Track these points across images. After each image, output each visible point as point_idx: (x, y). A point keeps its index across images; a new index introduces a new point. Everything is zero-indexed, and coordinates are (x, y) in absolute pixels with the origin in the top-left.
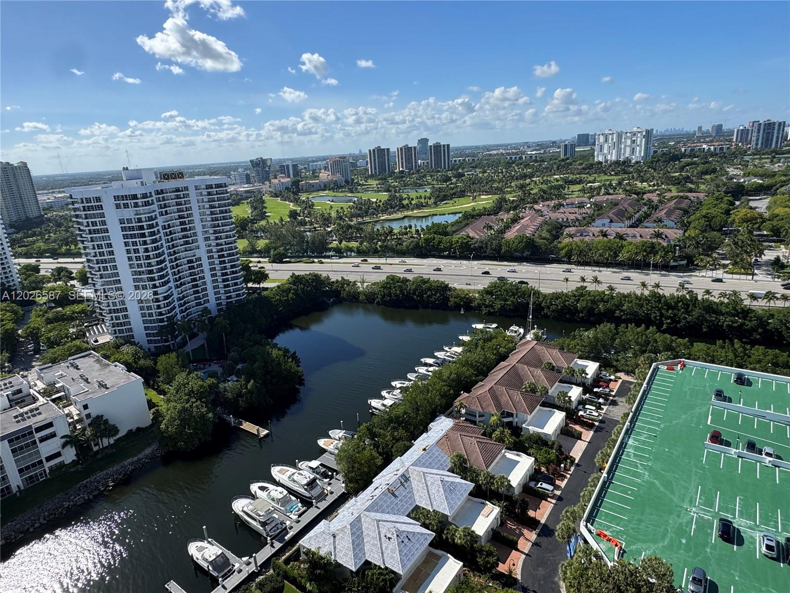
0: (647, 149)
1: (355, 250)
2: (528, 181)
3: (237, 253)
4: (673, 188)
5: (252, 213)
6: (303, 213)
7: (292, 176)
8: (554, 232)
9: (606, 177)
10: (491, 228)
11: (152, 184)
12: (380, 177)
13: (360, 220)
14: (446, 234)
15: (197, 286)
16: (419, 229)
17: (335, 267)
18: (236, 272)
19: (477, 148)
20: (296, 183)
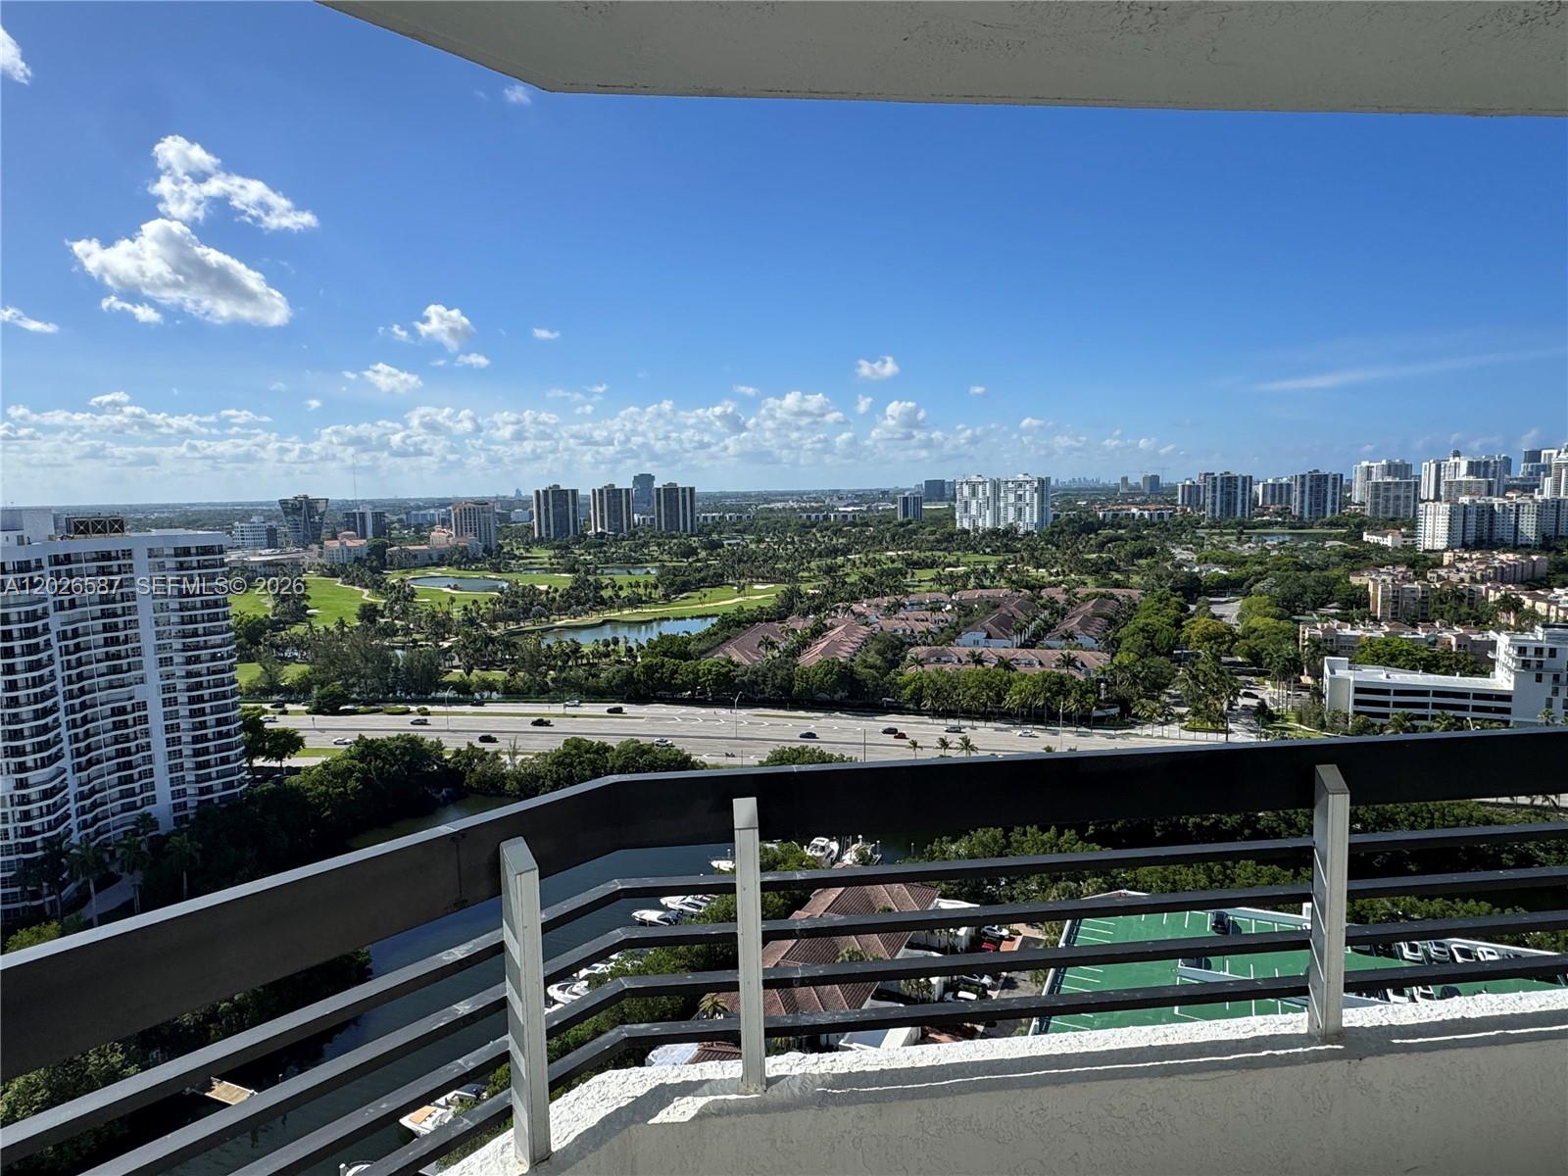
0: (1042, 510)
1: (500, 686)
2: (840, 560)
3: (234, 693)
4: (1089, 580)
5: (275, 608)
6: (392, 610)
7: (370, 535)
8: (889, 656)
9: (978, 558)
10: (772, 645)
11: (44, 542)
12: (556, 543)
13: (512, 626)
14: (686, 656)
15: (129, 766)
16: (634, 646)
17: (456, 722)
18: (228, 735)
19: (746, 496)
20: (378, 551)
